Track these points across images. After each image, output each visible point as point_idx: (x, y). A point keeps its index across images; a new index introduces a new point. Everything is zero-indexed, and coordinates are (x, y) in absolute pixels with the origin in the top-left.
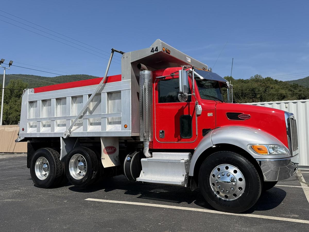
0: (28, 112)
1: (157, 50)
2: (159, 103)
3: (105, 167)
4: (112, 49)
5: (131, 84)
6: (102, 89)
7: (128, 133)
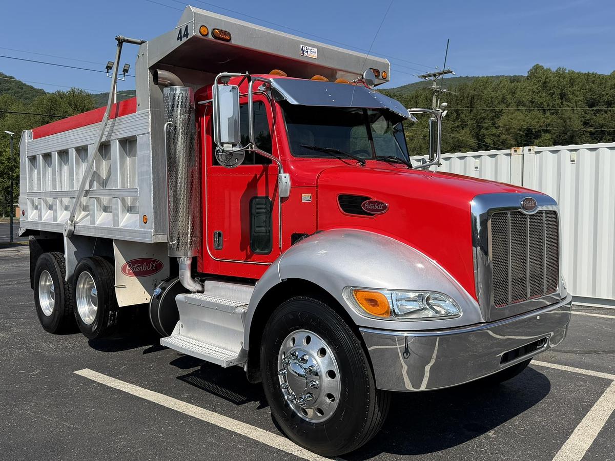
0: (29, 178)
1: (186, 35)
2: (214, 166)
3: (120, 305)
4: (118, 39)
5: (150, 119)
6: (111, 131)
7: (149, 235)
